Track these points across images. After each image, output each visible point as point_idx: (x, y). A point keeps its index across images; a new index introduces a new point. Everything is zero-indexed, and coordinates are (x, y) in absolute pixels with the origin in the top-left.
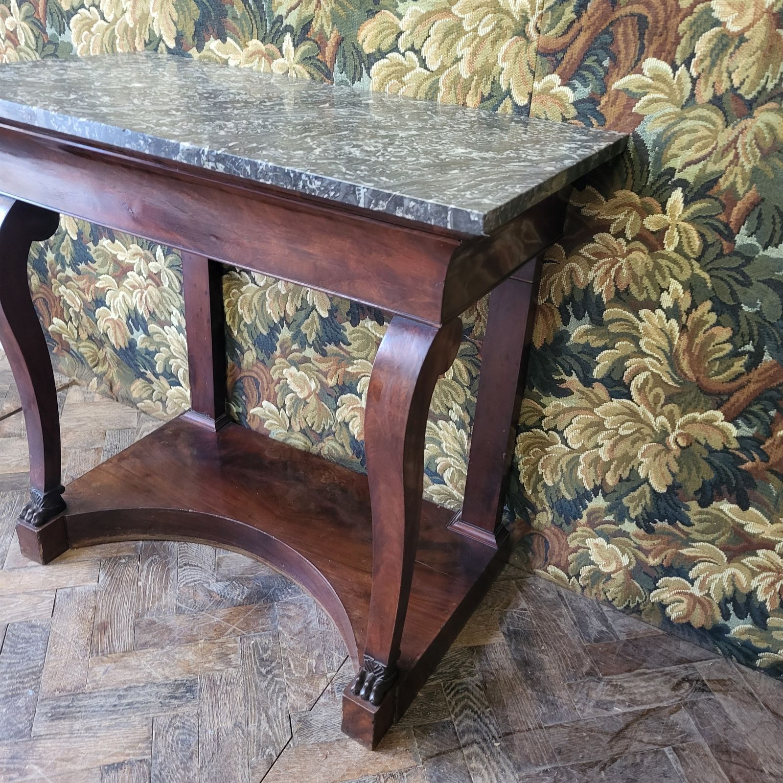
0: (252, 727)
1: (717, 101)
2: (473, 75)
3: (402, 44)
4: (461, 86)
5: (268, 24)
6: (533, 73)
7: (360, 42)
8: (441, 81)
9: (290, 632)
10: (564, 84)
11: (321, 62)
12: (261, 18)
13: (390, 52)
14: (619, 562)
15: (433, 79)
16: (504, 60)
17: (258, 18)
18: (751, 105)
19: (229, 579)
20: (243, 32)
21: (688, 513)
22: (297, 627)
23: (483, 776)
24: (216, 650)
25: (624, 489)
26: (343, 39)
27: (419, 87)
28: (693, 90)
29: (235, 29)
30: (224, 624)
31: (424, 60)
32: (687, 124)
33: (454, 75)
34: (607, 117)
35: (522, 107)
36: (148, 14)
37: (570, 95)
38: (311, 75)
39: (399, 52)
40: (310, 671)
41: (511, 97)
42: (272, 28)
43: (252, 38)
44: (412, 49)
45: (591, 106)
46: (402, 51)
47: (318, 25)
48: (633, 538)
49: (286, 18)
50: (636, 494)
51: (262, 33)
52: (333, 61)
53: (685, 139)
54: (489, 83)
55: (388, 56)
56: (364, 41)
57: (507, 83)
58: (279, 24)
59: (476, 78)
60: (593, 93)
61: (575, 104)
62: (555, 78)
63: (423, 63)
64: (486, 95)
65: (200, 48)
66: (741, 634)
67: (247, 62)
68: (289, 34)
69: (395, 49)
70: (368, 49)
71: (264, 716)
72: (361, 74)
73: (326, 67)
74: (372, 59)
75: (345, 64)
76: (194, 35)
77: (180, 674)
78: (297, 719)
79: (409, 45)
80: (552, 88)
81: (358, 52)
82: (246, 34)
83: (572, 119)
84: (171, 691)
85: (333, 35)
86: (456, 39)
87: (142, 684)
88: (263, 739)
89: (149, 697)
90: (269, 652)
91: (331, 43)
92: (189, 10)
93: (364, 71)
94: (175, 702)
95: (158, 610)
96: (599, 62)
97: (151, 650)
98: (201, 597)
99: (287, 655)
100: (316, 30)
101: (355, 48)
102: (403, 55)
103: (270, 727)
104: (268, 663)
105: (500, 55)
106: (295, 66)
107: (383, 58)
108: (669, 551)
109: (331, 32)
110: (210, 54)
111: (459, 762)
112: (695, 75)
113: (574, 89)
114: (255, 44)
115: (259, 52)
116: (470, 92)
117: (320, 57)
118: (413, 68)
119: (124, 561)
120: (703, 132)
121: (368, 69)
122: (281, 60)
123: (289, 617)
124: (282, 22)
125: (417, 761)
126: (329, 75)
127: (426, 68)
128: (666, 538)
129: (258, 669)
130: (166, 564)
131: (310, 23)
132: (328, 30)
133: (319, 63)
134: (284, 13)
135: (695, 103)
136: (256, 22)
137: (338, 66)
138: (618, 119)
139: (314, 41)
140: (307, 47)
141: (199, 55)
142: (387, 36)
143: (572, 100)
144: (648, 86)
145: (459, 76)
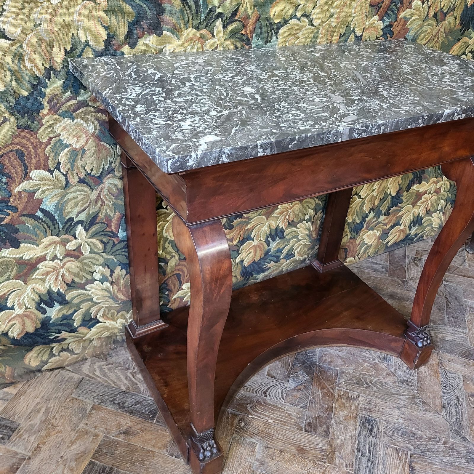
0: (402, 403)
1: (435, 16)
2: (338, 24)
3: (298, 13)
4: (331, 31)
5: (203, 15)
6: (367, 17)
7: (272, 16)
8: (320, 31)
9: (342, 365)
10: (380, 20)
11: (244, 35)
12: (197, 11)
13: (291, 19)
14: (375, 235)
15: (316, 31)
16: (355, 13)
17: (194, 11)
18: (445, 15)
19: (289, 377)
20: (180, 24)
21: (402, 198)
22: (340, 362)
23: (446, 336)
24: (343, 401)
25: (382, 203)
26: (260, 16)
27: (307, 38)
28: (428, 12)
29: (172, 23)
30: (325, 391)
31: (312, 21)
32: (424, 29)
33: (327, 26)
34: (395, 33)
35: (359, 36)
36: (72, 23)
37: (381, 25)
38: (235, 45)
39: (296, 18)
40: (372, 367)
41: (354, 33)
42: (206, 17)
43: (187, 28)
44: (305, 15)
45: (389, 28)
46: (298, 17)
47: (243, 9)
48: (382, 222)
49: (219, 7)
50: (385, 202)
51: (196, 23)
52: (253, 32)
53: (423, 35)
54: (345, 27)
55: (290, 22)
56: (274, 15)
57: (354, 25)
58: (212, 13)
59: (339, 25)
60: (391, 21)
61: (383, 29)
62: (376, 18)
63: (311, 23)
64: (342, 34)
65: (133, 45)
66: (414, 232)
67: (182, 47)
68: (220, 20)
69: (294, 17)
70: (277, 20)
71: (396, 396)
72: (271, 38)
73: (247, 37)
74: (279, 25)
75: (261, 34)
76: (127, 35)
77: (356, 422)
78: (401, 384)
79: (303, 12)
80: (374, 23)
81: (270, 23)
82: (182, 26)
83: (380, 37)
84: (366, 430)
85: (253, 15)
86: (331, 5)
87: (357, 442)
88: (410, 401)
89: (368, 441)
90: (353, 379)
91: (252, 20)
92: (123, 14)
93: (274, 35)
94: (375, 430)
95: (299, 418)
96: (396, 5)
97: (331, 430)
98: (298, 394)
99: (359, 372)
100: (242, 12)
101: (268, 20)
102: (299, 19)
103: (403, 395)
104: (361, 382)
105: (353, 10)
106: (223, 42)
107: (286, 24)
108: (394, 218)
109: (252, 13)
110: (144, 48)
111: (438, 340)
112: (429, 5)
113: (384, 21)
114: (189, 32)
115: (194, 37)
116: (335, 34)
117: (243, 32)
118: (305, 27)
119: (242, 425)
120: (429, 31)
121: (276, 34)
122: (212, 40)
123: (331, 362)
124: (215, 11)
125: (435, 352)
126: (249, 43)
127: (312, 25)
128: (393, 213)
129: (363, 387)
130: (259, 403)
131: (238, 8)
132: (250, 11)
133: (242, 36)
134: (217, 5)
135: (428, 18)
136: (192, 14)
137: (256, 36)
138: (399, 32)
139: (240, 21)
140: (234, 26)
141: (132, 51)
142: (289, 9)
143: (382, 27)
144: (413, 14)
145: (330, 25)
